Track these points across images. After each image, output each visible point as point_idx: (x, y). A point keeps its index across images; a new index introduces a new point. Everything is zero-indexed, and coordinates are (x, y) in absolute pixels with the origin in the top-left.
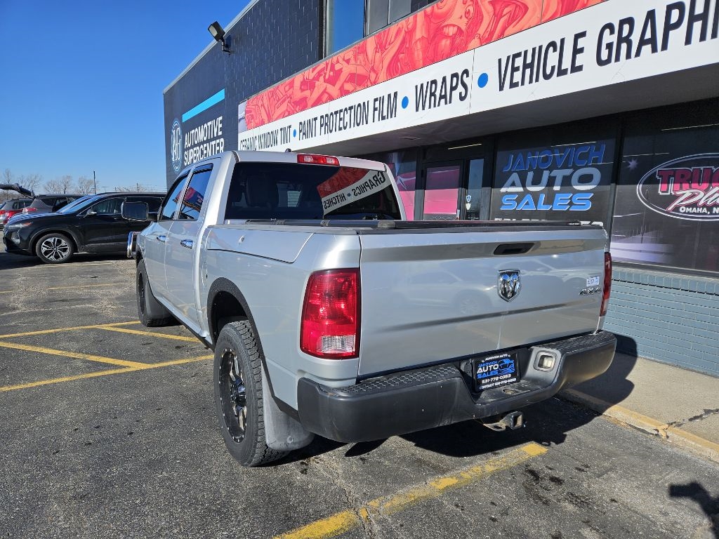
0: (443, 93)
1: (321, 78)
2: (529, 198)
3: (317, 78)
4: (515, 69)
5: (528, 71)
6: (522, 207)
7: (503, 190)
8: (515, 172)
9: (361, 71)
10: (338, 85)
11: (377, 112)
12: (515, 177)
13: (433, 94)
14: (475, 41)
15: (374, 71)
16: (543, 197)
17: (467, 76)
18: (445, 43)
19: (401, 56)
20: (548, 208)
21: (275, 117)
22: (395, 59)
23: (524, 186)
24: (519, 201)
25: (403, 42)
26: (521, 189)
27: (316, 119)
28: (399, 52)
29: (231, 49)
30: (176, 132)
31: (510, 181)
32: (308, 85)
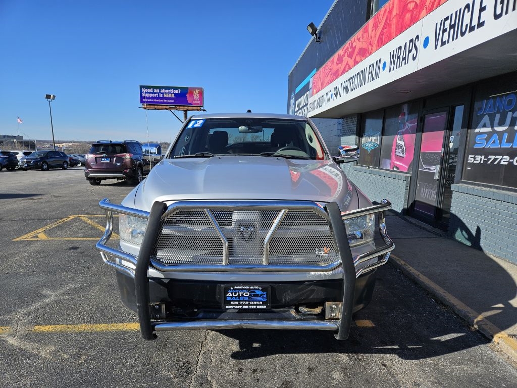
0: (404, 56)
1: (346, 55)
2: (495, 137)
3: (344, 55)
4: (445, 30)
5: (452, 30)
6: (490, 145)
7: (477, 131)
8: (486, 115)
9: (364, 46)
10: (353, 58)
11: (370, 75)
12: (486, 119)
13: (399, 58)
14: (424, 11)
15: (371, 45)
16: (506, 135)
17: (418, 41)
18: (408, 16)
19: (385, 30)
20: (509, 146)
21: (324, 85)
22: (382, 33)
23: (492, 127)
24: (487, 140)
25: (386, 20)
26: (489, 130)
27: (342, 84)
28: (383, 28)
29: (321, 40)
30: (293, 100)
31: (482, 123)
32: (340, 60)
